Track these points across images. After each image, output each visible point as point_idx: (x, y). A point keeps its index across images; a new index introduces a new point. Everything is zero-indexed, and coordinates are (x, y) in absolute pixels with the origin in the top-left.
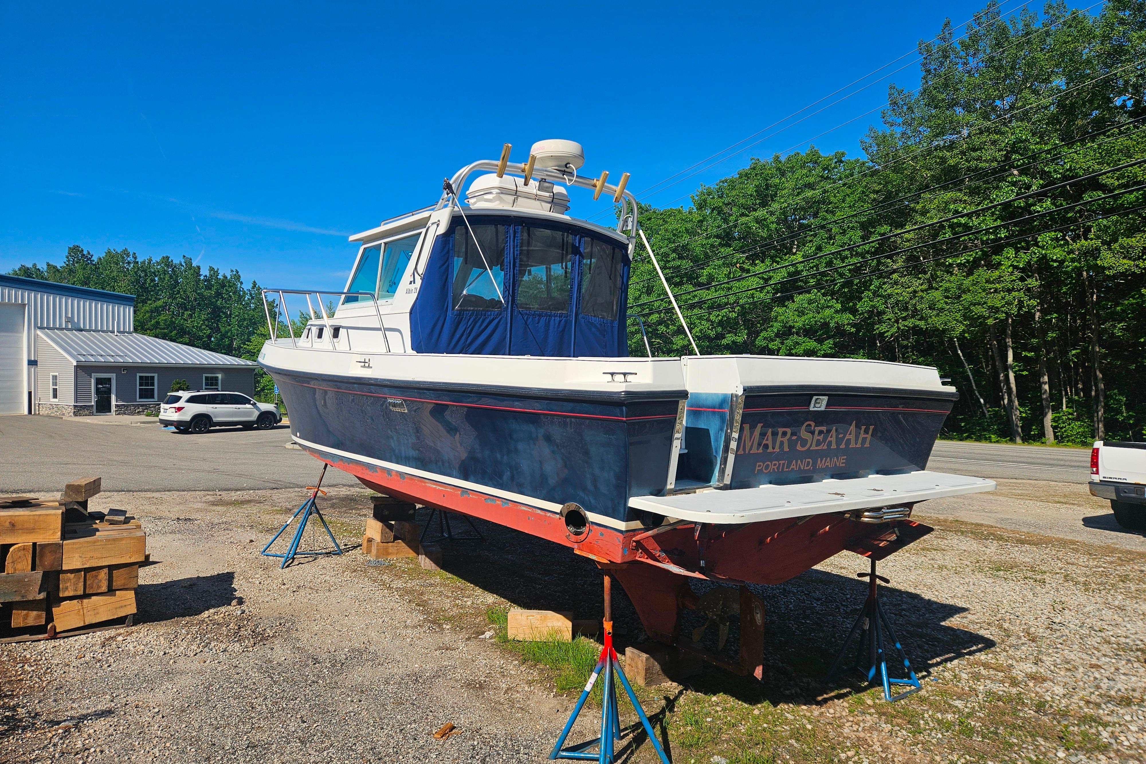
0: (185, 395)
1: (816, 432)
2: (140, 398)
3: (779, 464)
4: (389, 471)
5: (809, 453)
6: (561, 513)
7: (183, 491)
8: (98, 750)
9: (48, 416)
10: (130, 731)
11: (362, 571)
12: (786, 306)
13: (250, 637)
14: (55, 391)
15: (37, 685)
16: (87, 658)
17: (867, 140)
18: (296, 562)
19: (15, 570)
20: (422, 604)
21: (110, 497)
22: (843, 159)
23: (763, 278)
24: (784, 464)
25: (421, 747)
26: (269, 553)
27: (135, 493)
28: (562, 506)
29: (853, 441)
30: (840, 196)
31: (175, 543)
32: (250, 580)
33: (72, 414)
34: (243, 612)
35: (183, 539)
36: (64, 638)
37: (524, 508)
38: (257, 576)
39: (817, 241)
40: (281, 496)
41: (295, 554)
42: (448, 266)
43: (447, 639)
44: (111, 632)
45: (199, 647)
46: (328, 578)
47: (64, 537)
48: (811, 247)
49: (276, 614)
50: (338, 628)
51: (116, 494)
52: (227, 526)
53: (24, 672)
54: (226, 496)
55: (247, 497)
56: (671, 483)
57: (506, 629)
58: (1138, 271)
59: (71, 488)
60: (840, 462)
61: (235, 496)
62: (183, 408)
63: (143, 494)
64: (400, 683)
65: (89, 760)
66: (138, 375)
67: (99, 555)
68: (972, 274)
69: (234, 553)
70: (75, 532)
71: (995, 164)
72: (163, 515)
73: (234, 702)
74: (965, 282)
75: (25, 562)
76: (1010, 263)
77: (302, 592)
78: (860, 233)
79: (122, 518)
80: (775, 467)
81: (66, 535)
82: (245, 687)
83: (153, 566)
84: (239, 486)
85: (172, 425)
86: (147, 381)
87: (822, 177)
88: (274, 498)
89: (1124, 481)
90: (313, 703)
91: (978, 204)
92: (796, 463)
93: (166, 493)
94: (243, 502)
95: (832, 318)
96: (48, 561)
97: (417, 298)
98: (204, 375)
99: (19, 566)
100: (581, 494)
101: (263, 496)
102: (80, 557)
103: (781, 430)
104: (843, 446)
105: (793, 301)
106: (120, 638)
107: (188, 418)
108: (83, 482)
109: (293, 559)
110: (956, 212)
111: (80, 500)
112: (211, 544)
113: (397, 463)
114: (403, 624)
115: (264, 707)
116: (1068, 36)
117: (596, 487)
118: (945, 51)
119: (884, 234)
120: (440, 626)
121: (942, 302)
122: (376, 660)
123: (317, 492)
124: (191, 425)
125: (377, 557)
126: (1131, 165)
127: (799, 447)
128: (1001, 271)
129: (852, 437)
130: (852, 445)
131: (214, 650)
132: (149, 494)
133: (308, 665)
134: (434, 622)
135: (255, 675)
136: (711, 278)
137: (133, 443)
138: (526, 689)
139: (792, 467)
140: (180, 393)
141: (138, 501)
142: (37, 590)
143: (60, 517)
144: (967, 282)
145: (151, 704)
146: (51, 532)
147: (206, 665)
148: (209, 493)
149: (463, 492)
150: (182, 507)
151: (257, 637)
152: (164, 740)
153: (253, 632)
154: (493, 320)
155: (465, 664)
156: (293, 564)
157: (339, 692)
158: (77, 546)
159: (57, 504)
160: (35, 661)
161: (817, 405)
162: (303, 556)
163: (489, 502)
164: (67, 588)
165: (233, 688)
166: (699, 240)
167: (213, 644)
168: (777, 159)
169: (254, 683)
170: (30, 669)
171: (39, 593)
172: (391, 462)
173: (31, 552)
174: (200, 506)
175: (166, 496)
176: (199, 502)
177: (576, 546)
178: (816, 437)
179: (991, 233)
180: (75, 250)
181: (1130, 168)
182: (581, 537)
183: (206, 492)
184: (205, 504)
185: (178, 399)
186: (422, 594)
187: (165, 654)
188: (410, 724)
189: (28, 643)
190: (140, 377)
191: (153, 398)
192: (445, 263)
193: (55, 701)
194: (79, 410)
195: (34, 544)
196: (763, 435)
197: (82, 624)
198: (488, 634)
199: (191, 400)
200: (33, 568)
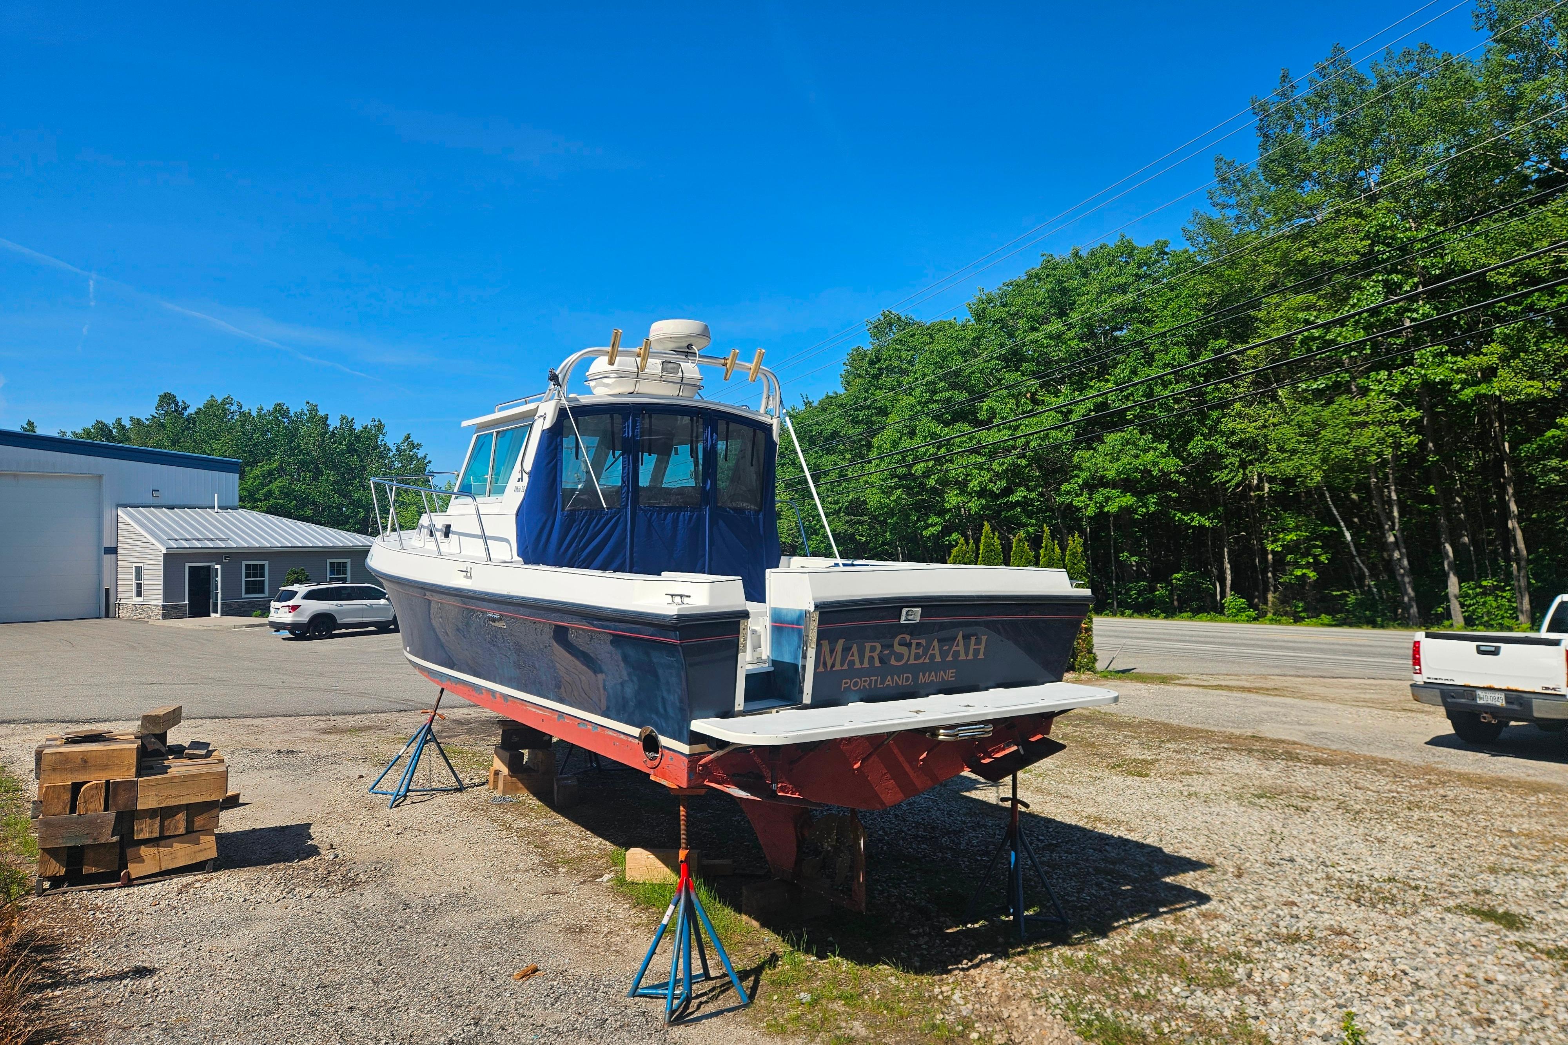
0: (302, 589)
1: (914, 646)
2: (246, 593)
3: (871, 681)
4: (493, 692)
5: (906, 668)
6: (639, 738)
7: (290, 716)
8: (167, 990)
9: (130, 620)
10: (201, 973)
11: (482, 809)
12: (1094, 449)
13: (339, 882)
14: (139, 586)
15: (108, 932)
16: (162, 906)
17: (1190, 227)
18: (408, 801)
19: (87, 811)
20: (543, 846)
21: (201, 725)
22: (1167, 250)
23: (1062, 412)
24: (876, 681)
25: (497, 987)
26: (380, 791)
27: (232, 720)
28: (640, 730)
29: (962, 653)
30: (1160, 301)
31: (271, 781)
32: (351, 822)
33: (160, 617)
34: (336, 856)
35: (281, 776)
36: (139, 885)
37: (610, 733)
38: (361, 817)
39: (1131, 362)
40: (409, 720)
41: (408, 790)
42: (556, 464)
43: (558, 883)
44: (189, 879)
45: (282, 893)
46: (441, 818)
47: (139, 774)
48: (1124, 369)
49: (373, 859)
50: (440, 871)
51: (208, 721)
52: (335, 759)
53: (95, 919)
54: (341, 721)
55: (367, 723)
56: (739, 703)
57: (624, 870)
58: (1549, 395)
59: (148, 720)
60: (949, 676)
61: (352, 721)
62: (299, 606)
63: (240, 721)
64: (494, 927)
65: (158, 999)
66: (244, 563)
67: (177, 794)
68: (1333, 402)
69: (337, 791)
70: (152, 768)
71: (1354, 258)
72: (263, 746)
73: (311, 947)
74: (1323, 414)
75: (97, 803)
76: (1381, 387)
77: (408, 834)
78: (1186, 350)
79: (204, 752)
80: (866, 684)
81: (142, 772)
82: (325, 932)
83: (242, 808)
84: (359, 709)
85: (284, 629)
86: (255, 571)
87: (1137, 275)
88: (400, 722)
89: (1452, 683)
90: (394, 947)
91: (1336, 312)
92: (892, 678)
93: (269, 719)
94: (361, 729)
95: (1155, 464)
96: (122, 800)
97: (524, 499)
98: (329, 561)
99: (91, 807)
100: (654, 716)
101: (387, 721)
102: (157, 795)
103: (868, 646)
104: (950, 658)
105: (1103, 442)
106: (198, 885)
107: (305, 619)
108: (161, 712)
109: (405, 796)
110: (1307, 322)
111: (158, 732)
112: (313, 780)
113: (501, 683)
114: (514, 868)
115: (342, 951)
116: (1440, 90)
117: (665, 710)
118: (1286, 110)
119: (1220, 351)
120: (556, 869)
121: (1294, 440)
122: (473, 906)
123: (434, 716)
124: (308, 628)
125: (505, 793)
126: (1529, 257)
127: (893, 662)
128: (1370, 398)
129: (961, 648)
130: (962, 657)
131: (298, 896)
132: (248, 722)
133: (397, 911)
134: (549, 866)
135: (338, 921)
136: (993, 414)
137: (235, 654)
138: (629, 932)
139: (887, 683)
140: (294, 587)
141: (234, 730)
142: (110, 832)
143: (135, 752)
144: (1326, 413)
145: (225, 950)
146: (126, 768)
147: (287, 911)
148: (321, 718)
149: (559, 716)
150: (286, 737)
151: (347, 883)
152: (234, 982)
153: (344, 877)
154: (611, 518)
155: (570, 908)
156: (404, 803)
157: (425, 936)
158: (153, 783)
159: (133, 737)
160: (106, 908)
161: (910, 617)
162: (419, 793)
163: (581, 727)
164: (142, 830)
165: (312, 933)
166: (977, 363)
167: (297, 890)
168: (1076, 254)
169: (336, 929)
170: (101, 916)
171: (112, 836)
172: (495, 682)
173: (104, 790)
174: (308, 734)
175: (269, 722)
176: (307, 730)
177: (651, 772)
178: (914, 650)
179: (1354, 350)
180: (167, 399)
181: (1528, 261)
182: (656, 762)
183: (318, 718)
184: (314, 733)
185: (292, 595)
186: (544, 835)
187: (245, 901)
188: (493, 966)
189: (100, 891)
190: (246, 565)
191: (263, 592)
192: (551, 461)
193: (126, 946)
194: (169, 612)
195: (108, 782)
196: (846, 649)
197: (157, 870)
198: (606, 877)
199: (309, 596)
200: (106, 808)
